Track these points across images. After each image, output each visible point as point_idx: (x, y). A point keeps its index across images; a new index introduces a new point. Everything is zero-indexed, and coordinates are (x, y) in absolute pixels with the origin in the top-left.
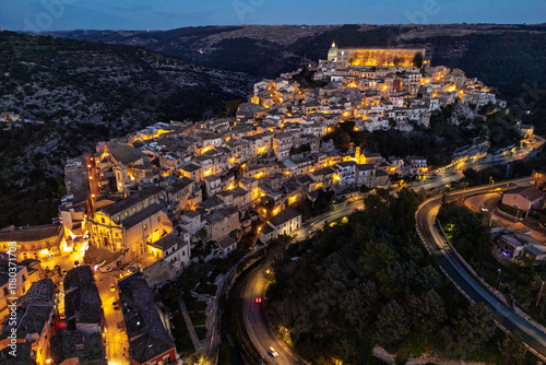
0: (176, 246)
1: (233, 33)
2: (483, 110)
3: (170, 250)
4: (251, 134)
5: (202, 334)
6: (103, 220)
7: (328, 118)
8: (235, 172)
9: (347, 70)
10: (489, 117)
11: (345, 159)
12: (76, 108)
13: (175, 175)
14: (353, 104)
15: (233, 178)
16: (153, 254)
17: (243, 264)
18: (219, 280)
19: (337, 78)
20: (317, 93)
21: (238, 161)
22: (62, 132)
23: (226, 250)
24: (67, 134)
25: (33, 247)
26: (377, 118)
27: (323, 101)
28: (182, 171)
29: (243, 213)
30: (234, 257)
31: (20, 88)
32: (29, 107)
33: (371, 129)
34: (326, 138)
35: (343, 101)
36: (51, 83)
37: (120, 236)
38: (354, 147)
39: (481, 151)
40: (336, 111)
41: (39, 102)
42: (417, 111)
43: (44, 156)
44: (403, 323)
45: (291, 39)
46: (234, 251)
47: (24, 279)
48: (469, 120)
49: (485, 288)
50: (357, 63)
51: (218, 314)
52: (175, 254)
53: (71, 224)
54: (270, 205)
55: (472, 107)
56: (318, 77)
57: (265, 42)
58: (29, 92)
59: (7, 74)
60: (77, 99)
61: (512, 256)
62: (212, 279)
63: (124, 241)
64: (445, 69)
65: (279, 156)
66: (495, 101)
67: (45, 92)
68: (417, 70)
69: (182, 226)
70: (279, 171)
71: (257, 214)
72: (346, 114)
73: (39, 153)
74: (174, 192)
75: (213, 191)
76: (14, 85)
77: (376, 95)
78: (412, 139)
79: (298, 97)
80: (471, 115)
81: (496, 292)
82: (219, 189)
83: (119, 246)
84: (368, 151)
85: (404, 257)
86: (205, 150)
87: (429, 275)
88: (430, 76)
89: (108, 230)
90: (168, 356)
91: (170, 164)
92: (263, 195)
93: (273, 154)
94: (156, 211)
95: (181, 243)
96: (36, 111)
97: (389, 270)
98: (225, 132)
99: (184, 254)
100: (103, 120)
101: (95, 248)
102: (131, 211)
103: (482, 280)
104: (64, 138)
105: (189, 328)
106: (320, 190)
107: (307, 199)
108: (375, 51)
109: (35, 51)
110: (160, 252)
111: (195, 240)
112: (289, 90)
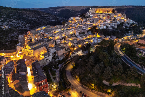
0: (48, 56)
1: (64, 8)
2: (131, 25)
3: (46, 57)
4: (69, 28)
5: (55, 78)
6: (28, 48)
7: (89, 25)
8: (64, 38)
9: (94, 14)
10: (133, 27)
11: (94, 36)
12: (22, 25)
13: (48, 38)
14: (96, 22)
15: (63, 40)
16: (41, 58)
17: (66, 62)
18: (60, 66)
19: (92, 16)
20: (86, 19)
21: (65, 35)
22: (19, 31)
23: (61, 58)
24: (20, 31)
25: (9, 55)
26: (102, 26)
27: (88, 21)
28: (50, 37)
29: (66, 49)
30: (64, 60)
31: (8, 20)
32: (10, 25)
33: (101, 28)
34: (89, 31)
35: (93, 21)
36: (16, 19)
37: (33, 52)
38: (97, 33)
39: (131, 35)
40: (91, 24)
41: (13, 24)
42: (113, 24)
43: (14, 37)
44: (111, 73)
45: (79, 10)
46: (64, 59)
47: (6, 61)
48: (128, 27)
49: (134, 64)
50: (97, 12)
51: (59, 74)
52: (48, 58)
53: (20, 50)
54: (74, 47)
55: (128, 24)
56: (86, 15)
57: (73, 10)
58: (11, 21)
59: (5, 17)
60: (23, 23)
61: (142, 55)
62: (58, 65)
63: (34, 54)
64: (121, 14)
65: (76, 35)
66: (134, 23)
67: (15, 21)
68: (113, 14)
69: (50, 51)
70: (76, 38)
71: (70, 49)
72: (94, 25)
73: (12, 36)
74: (47, 42)
75: (58, 43)
76: (7, 19)
77: (102, 20)
78: (112, 31)
79: (81, 21)
80: (128, 26)
81: (138, 65)
82: (60, 42)
83: (32, 55)
84: (100, 34)
85: (111, 56)
86: (56, 32)
87: (118, 60)
88: (117, 15)
89: (29, 50)
90: (45, 81)
91: (47, 35)
92: (72, 44)
93: (74, 34)
94: (42, 46)
95: (49, 55)
96: (12, 26)
97: (107, 59)
98: (61, 28)
99: (50, 58)
100: (30, 29)
101: (26, 56)
102: (36, 46)
103: (134, 62)
104: (19, 32)
105: (51, 77)
106: (87, 44)
107: (84, 46)
108: (102, 9)
109: (12, 11)
110: (43, 57)
111: (53, 55)
112: (79, 19)
